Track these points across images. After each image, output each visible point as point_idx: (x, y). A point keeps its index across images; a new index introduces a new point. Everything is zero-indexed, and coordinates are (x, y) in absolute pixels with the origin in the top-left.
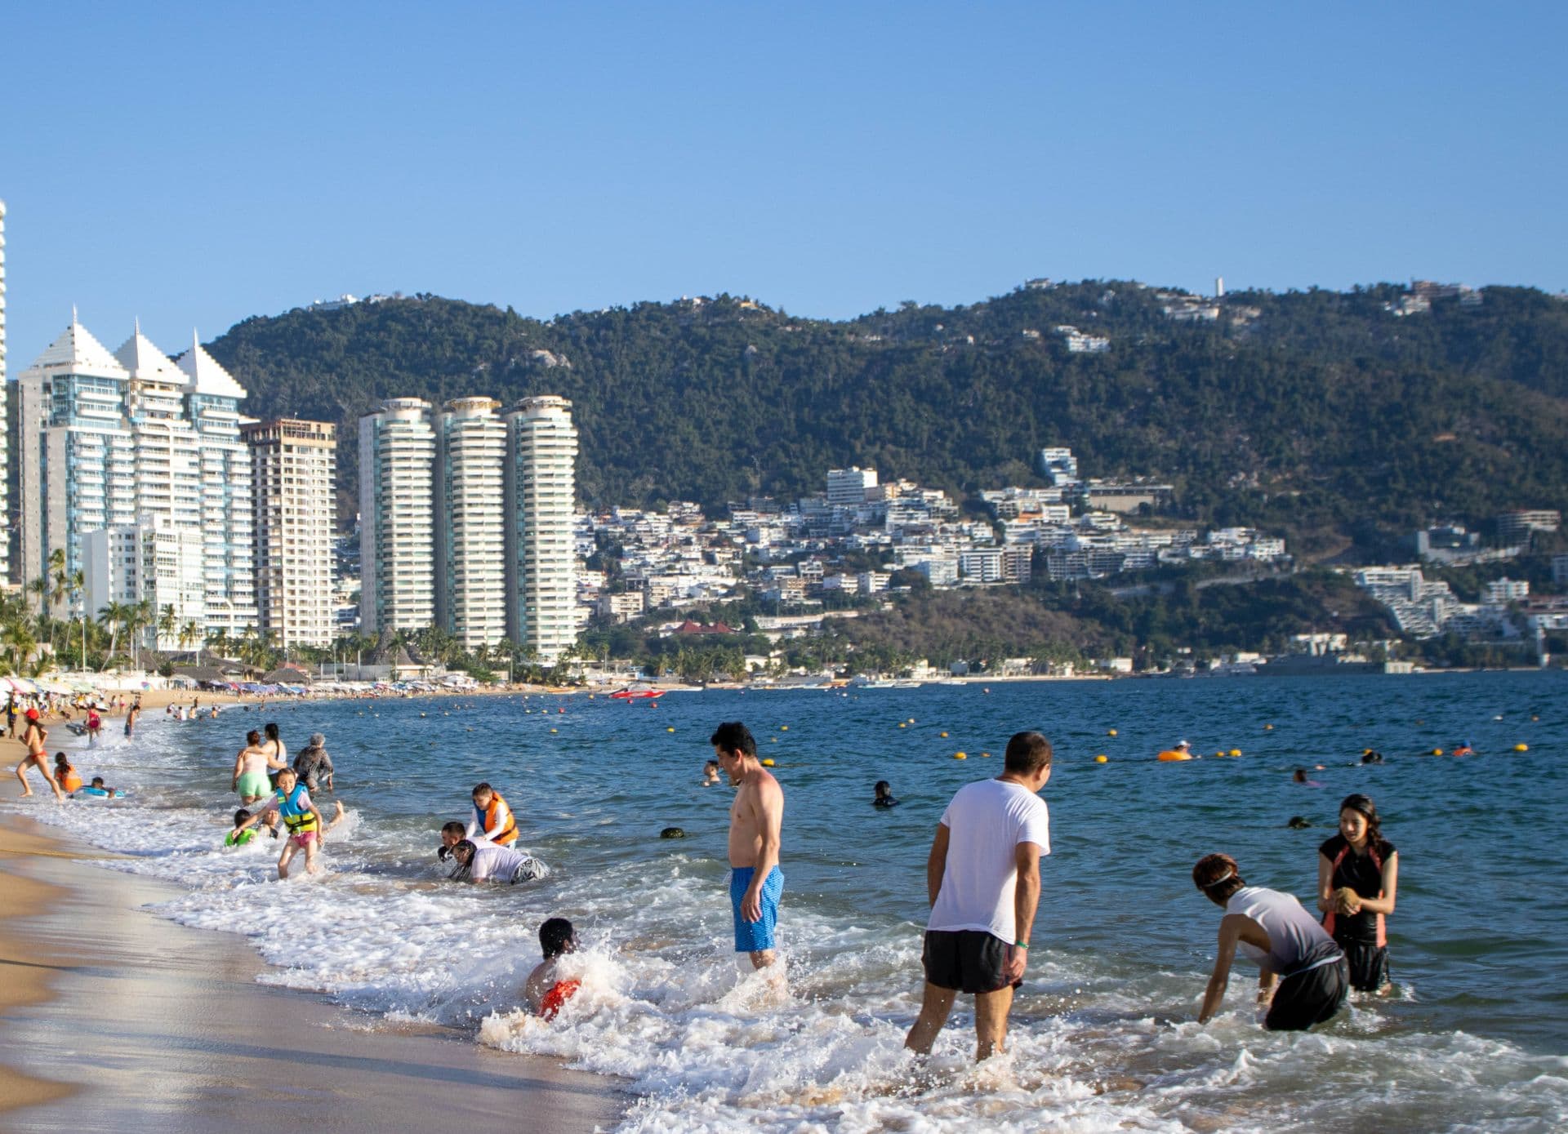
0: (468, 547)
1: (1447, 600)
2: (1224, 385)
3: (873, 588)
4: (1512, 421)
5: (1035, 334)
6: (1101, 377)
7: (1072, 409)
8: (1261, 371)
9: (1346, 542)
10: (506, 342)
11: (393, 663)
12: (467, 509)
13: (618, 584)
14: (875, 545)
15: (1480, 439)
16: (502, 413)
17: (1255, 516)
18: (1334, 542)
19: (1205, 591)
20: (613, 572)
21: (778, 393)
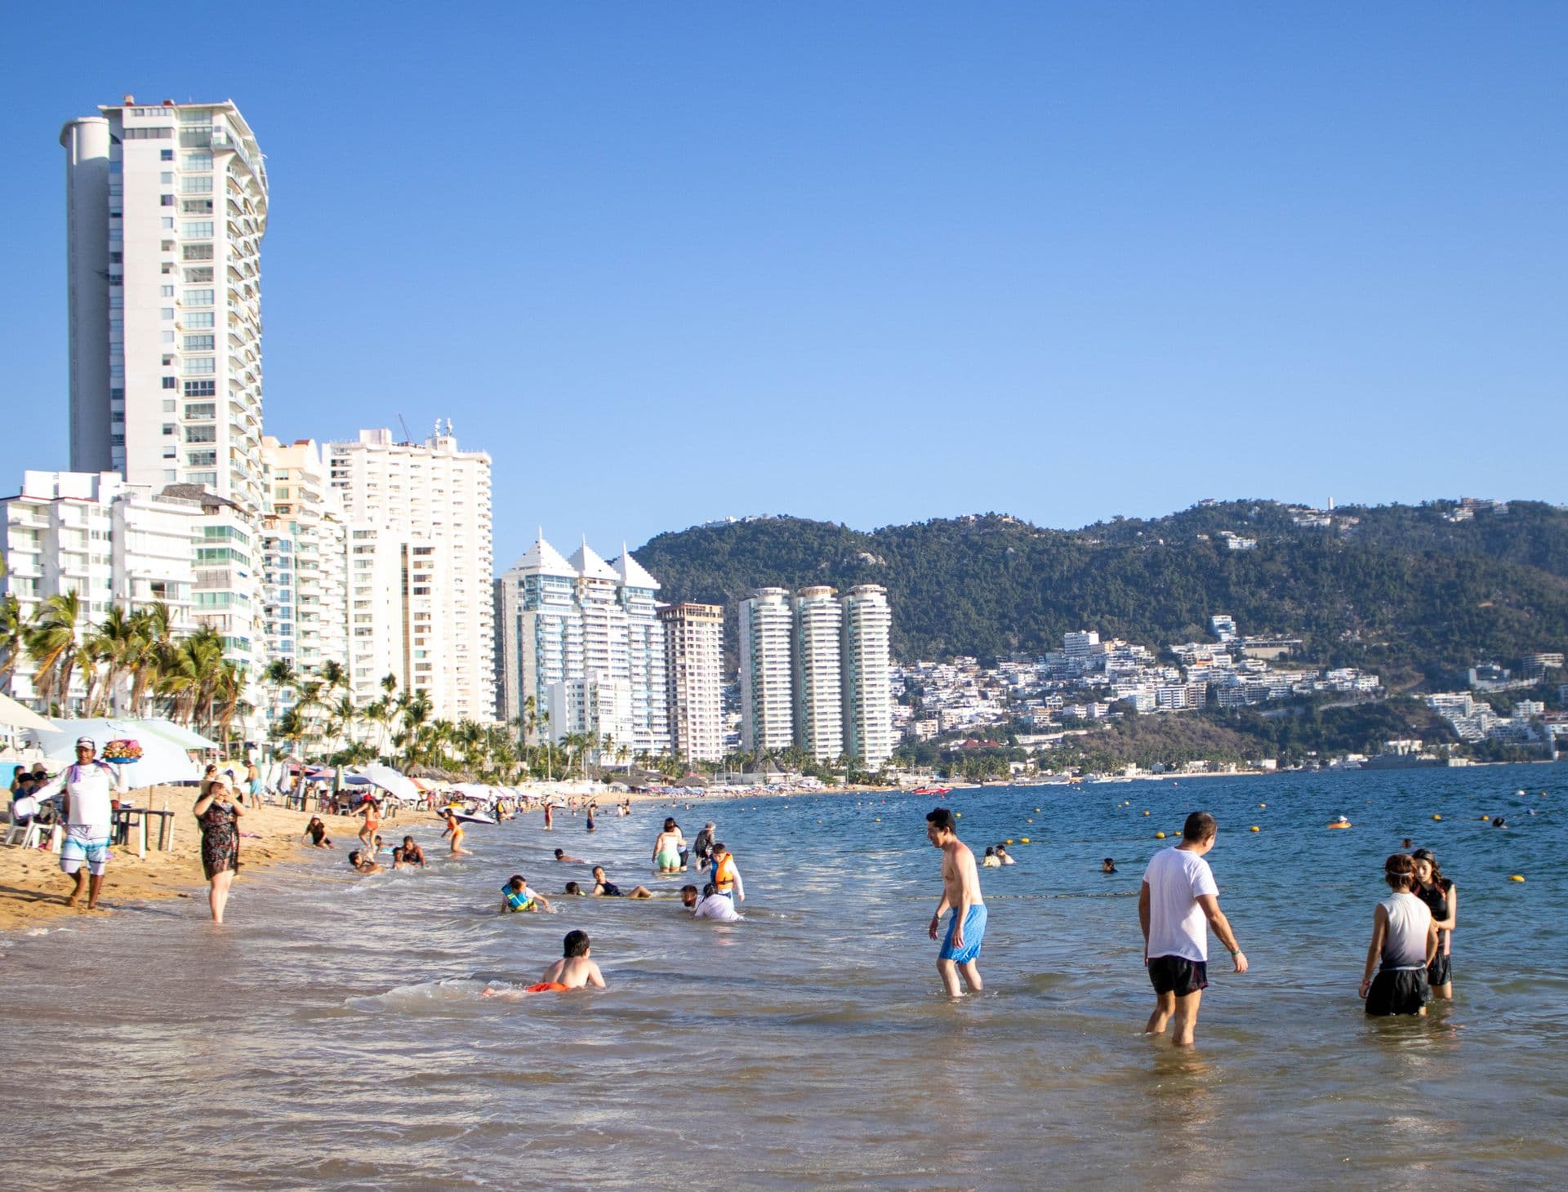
0: (816, 690)
1: (1489, 715)
2: (1335, 570)
3: (1097, 714)
4: (1531, 592)
5: (1206, 537)
6: (1251, 566)
7: (1232, 589)
8: (1360, 561)
9: (1420, 677)
10: (840, 550)
11: (765, 771)
12: (815, 664)
13: (921, 715)
14: (1098, 684)
15: (1509, 605)
16: (838, 597)
17: (1358, 660)
18: (1413, 677)
19: (1325, 712)
20: (917, 706)
21: (1030, 580)
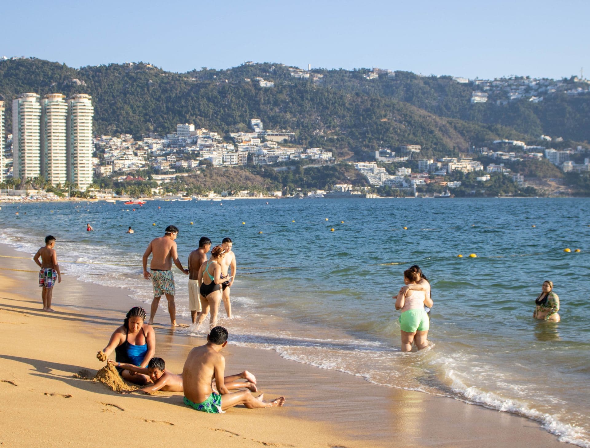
0: (53, 148)
1: (385, 174)
2: (312, 100)
3: (193, 166)
4: (406, 115)
5: (249, 80)
6: (271, 96)
7: (261, 106)
8: (324, 95)
9: (352, 154)
10: (63, 76)
11: (27, 189)
12: (53, 134)
13: (103, 162)
14: (193, 151)
15: (395, 121)
16: (66, 100)
17: (322, 144)
18: (348, 154)
19: (306, 169)
20: (101, 158)
21: (160, 97)
